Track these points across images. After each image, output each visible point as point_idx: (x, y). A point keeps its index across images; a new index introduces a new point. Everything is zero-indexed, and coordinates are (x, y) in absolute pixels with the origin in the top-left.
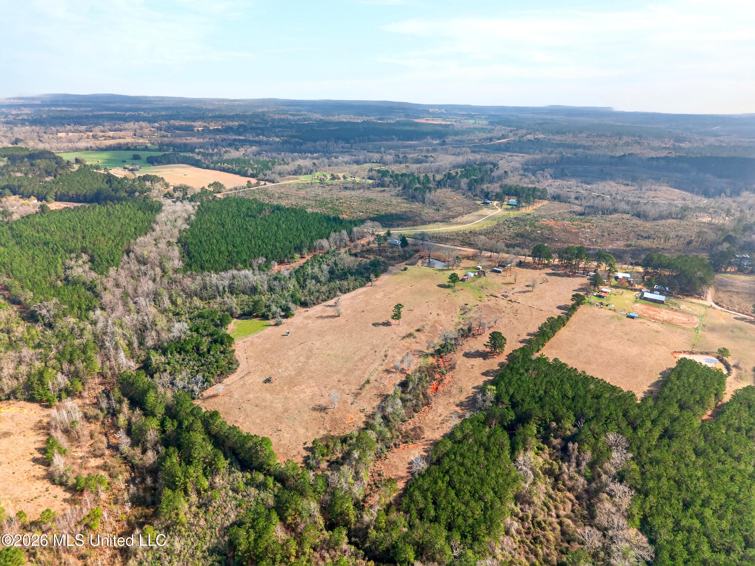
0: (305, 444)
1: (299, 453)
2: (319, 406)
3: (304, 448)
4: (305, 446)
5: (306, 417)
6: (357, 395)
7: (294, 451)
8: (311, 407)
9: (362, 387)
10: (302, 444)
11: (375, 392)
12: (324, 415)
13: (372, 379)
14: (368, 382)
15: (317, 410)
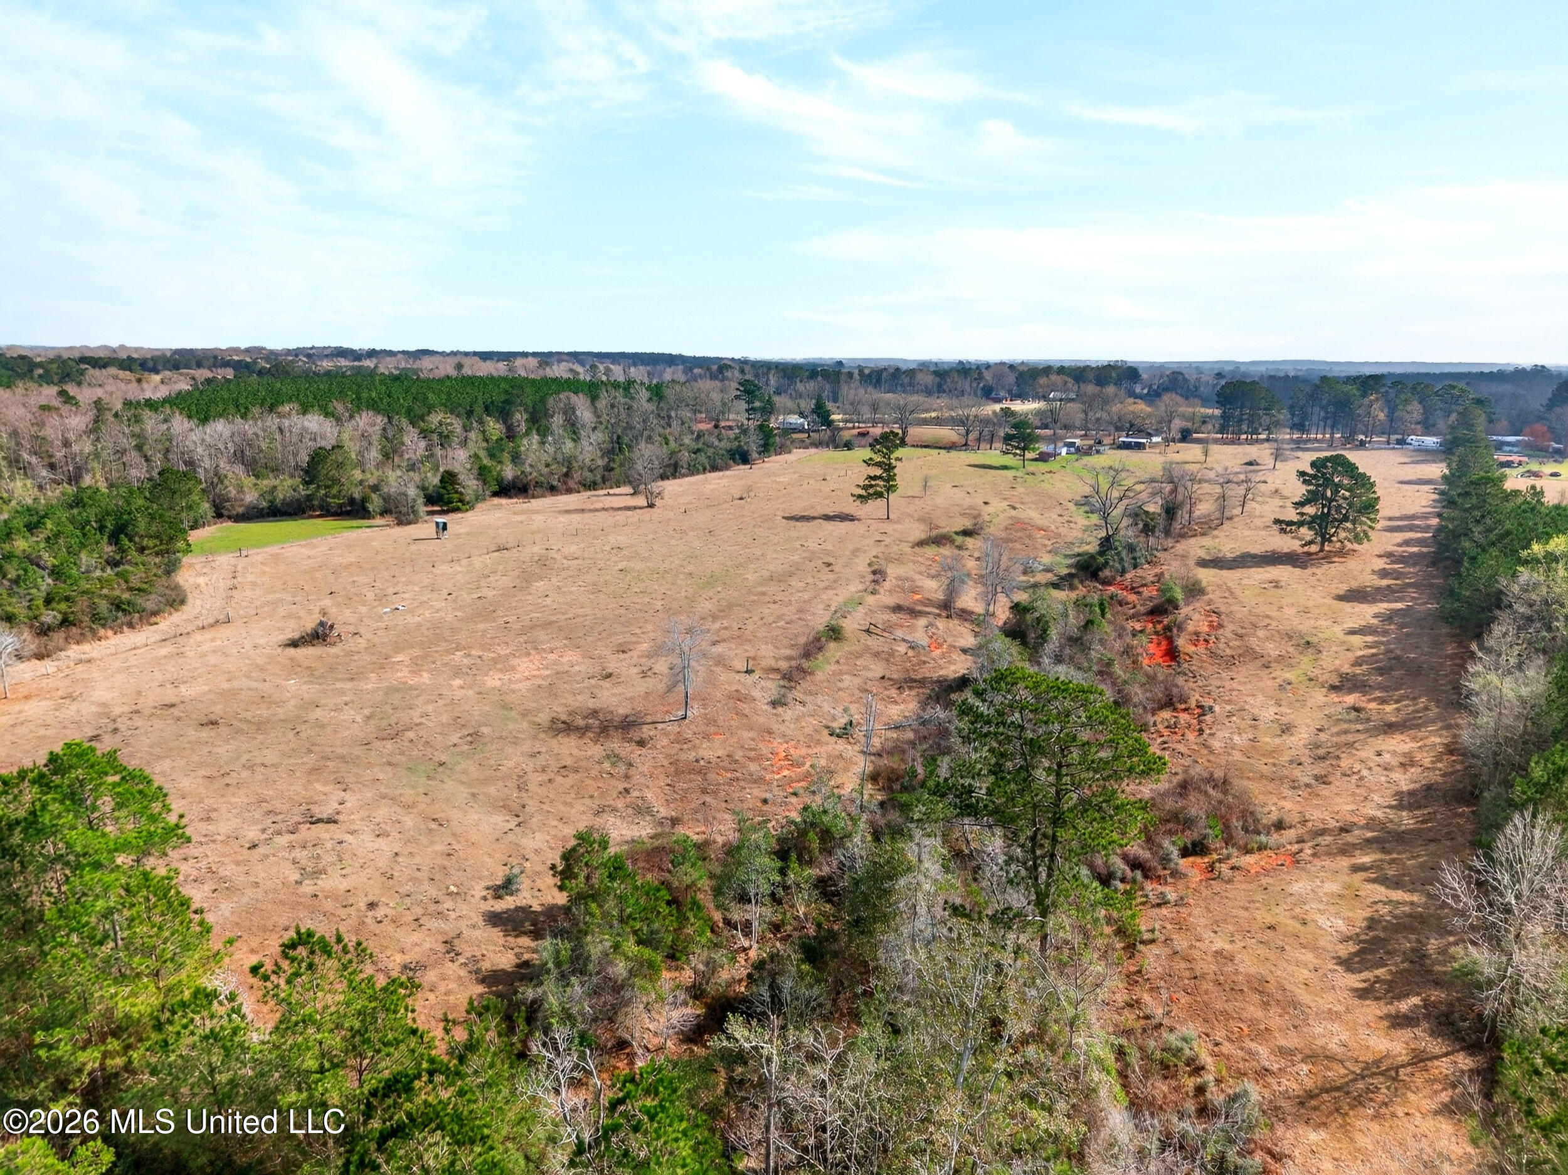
0: (506, 887)
1: (450, 947)
2: (595, 713)
3: (494, 919)
4: (508, 903)
5: (514, 759)
6: (791, 677)
7: (409, 938)
8: (543, 718)
9: (813, 648)
10: (478, 891)
11: (878, 669)
12: (626, 749)
13: (851, 625)
14: (834, 633)
15: (582, 731)
